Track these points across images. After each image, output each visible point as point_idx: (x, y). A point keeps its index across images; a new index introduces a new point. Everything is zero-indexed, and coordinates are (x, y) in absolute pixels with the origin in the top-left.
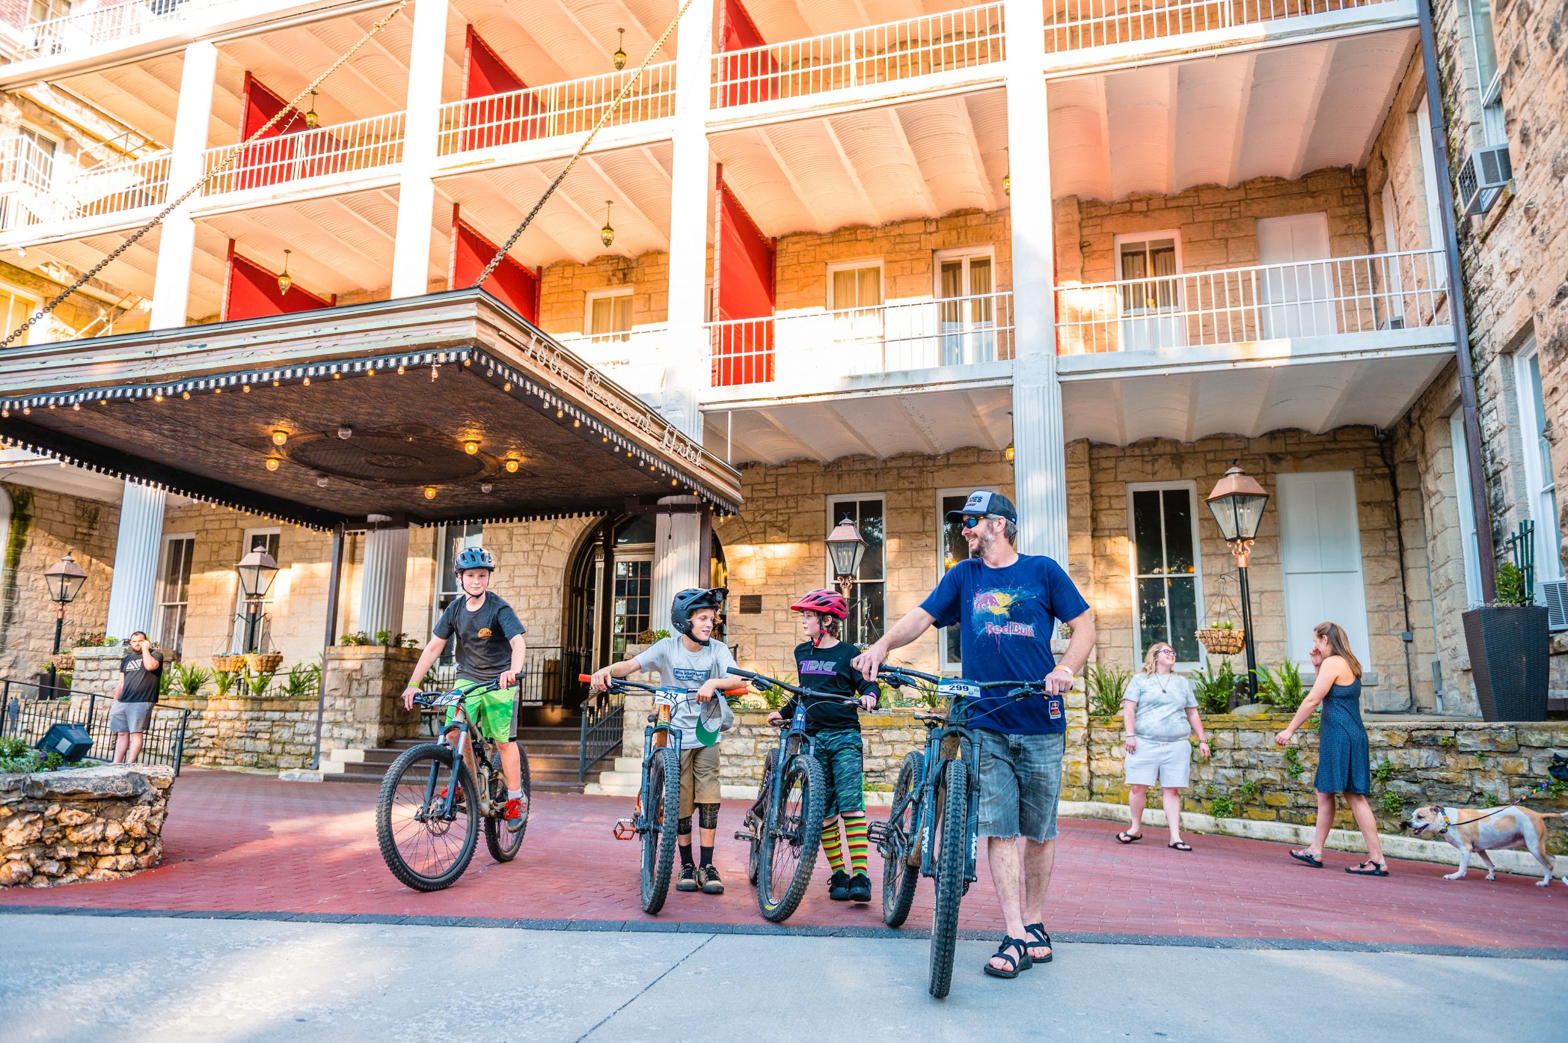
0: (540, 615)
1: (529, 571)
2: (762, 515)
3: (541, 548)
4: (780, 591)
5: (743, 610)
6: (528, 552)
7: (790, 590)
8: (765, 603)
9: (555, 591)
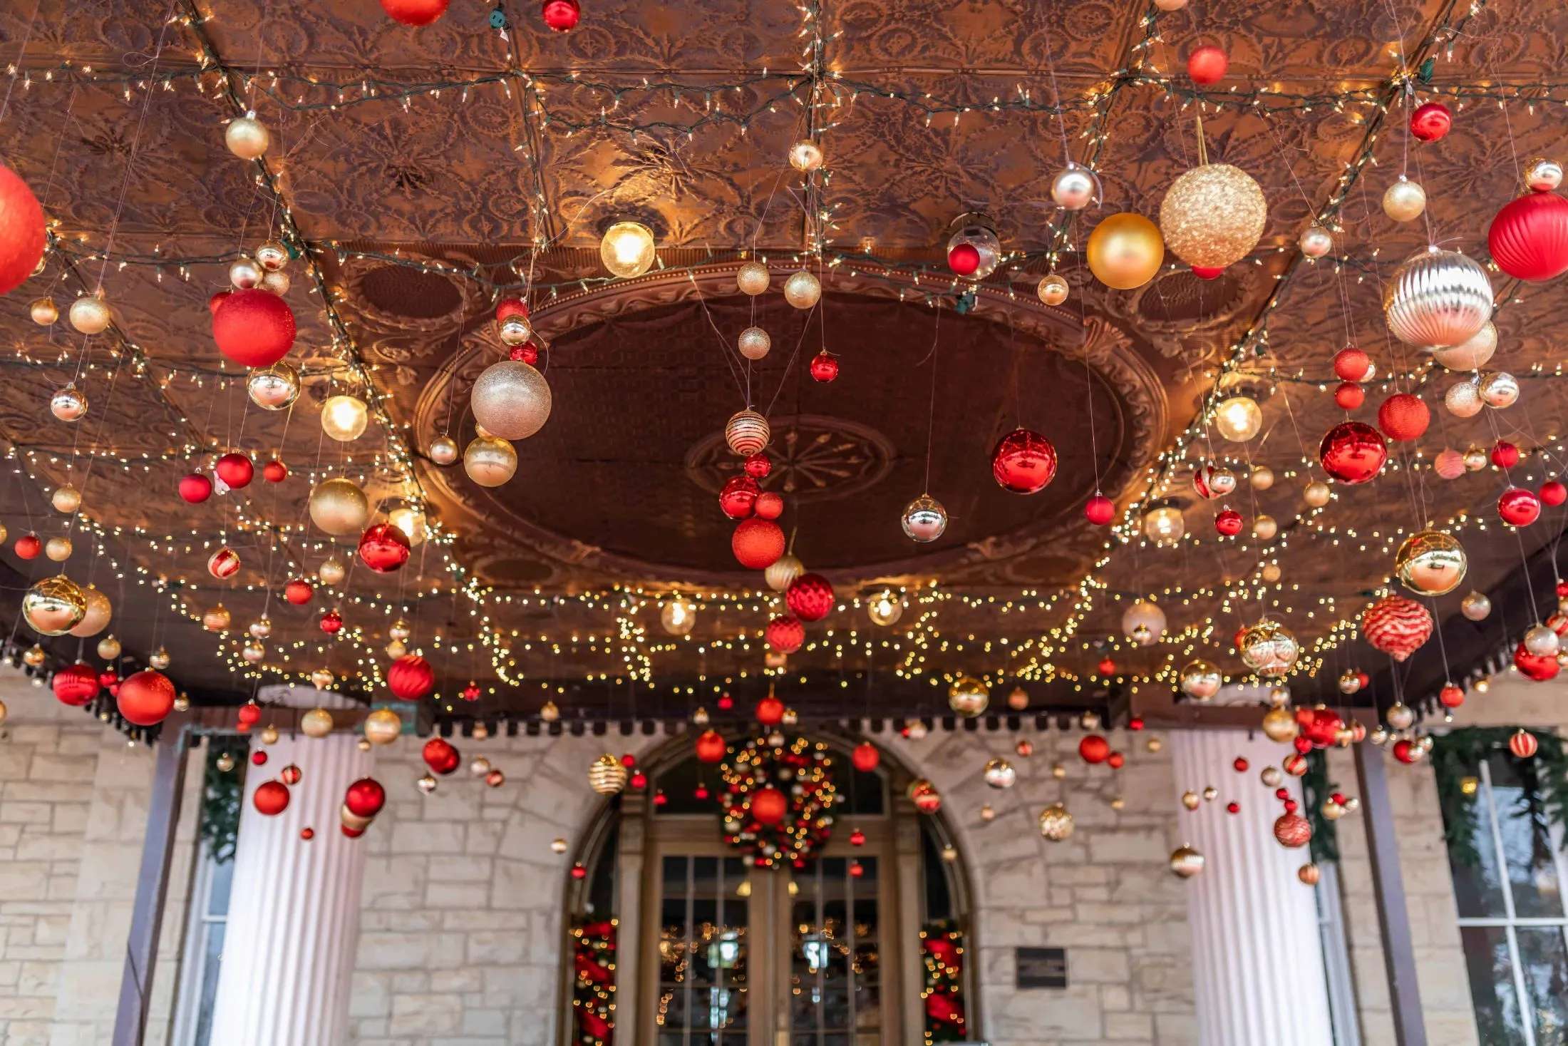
0: (497, 982)
1: (468, 869)
2: (1054, 765)
3: (502, 813)
4: (1111, 938)
5: (1025, 981)
6: (465, 823)
7: (1134, 938)
8: (1078, 967)
9: (538, 922)
